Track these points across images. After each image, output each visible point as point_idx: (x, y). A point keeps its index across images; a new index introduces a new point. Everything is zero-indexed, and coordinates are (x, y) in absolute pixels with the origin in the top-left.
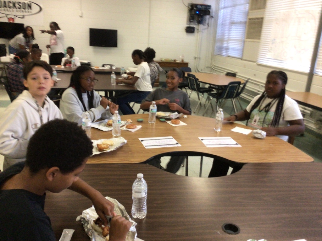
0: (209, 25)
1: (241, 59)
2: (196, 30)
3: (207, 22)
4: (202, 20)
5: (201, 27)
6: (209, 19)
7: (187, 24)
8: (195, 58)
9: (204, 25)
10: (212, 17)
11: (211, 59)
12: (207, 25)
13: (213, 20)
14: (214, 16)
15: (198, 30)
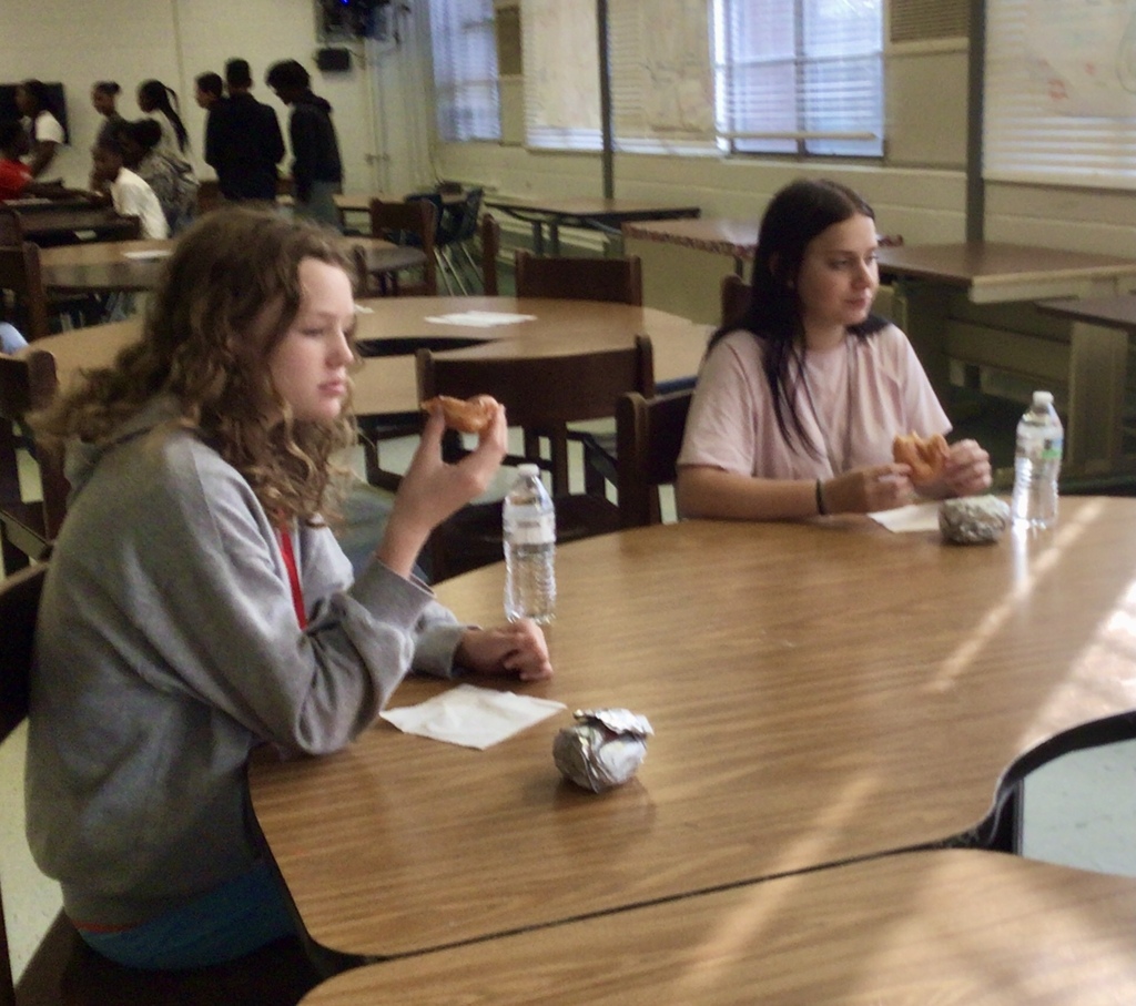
0: (402, 37)
1: (501, 144)
2: (354, 60)
3: (390, 27)
4: (371, 23)
5: (372, 47)
6: (395, 16)
7: (319, 41)
8: (370, 159)
9: (381, 39)
10: (407, 9)
11: (432, 157)
12: (393, 40)
13: (411, 20)
14: (412, 7)
15: (362, 57)
